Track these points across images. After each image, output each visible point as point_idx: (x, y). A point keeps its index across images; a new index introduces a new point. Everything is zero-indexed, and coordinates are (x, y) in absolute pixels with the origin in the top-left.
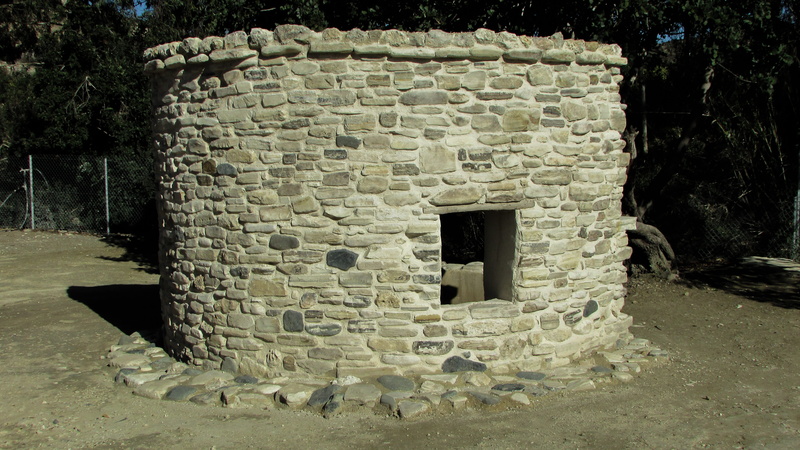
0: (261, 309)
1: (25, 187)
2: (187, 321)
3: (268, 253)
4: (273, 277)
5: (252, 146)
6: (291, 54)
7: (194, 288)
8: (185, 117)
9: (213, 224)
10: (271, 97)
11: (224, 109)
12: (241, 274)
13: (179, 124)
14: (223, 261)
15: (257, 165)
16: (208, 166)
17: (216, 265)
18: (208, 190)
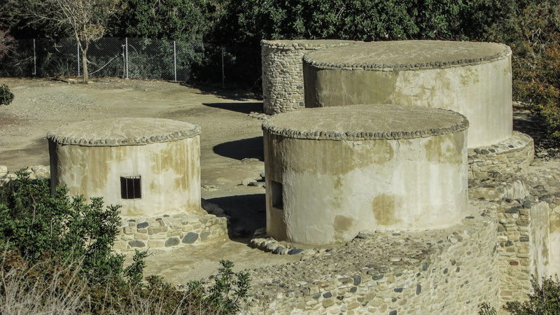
0: (294, 102)
1: (123, 55)
2: (275, 105)
3: (296, 90)
4: (297, 95)
5: (293, 67)
6: (301, 49)
7: (277, 98)
8: (276, 59)
9: (283, 83)
10: (297, 57)
11: (286, 59)
12: (290, 94)
13: (274, 61)
14: (285, 91)
15: (294, 71)
16: (282, 71)
17: (284, 92)
18: (282, 76)
